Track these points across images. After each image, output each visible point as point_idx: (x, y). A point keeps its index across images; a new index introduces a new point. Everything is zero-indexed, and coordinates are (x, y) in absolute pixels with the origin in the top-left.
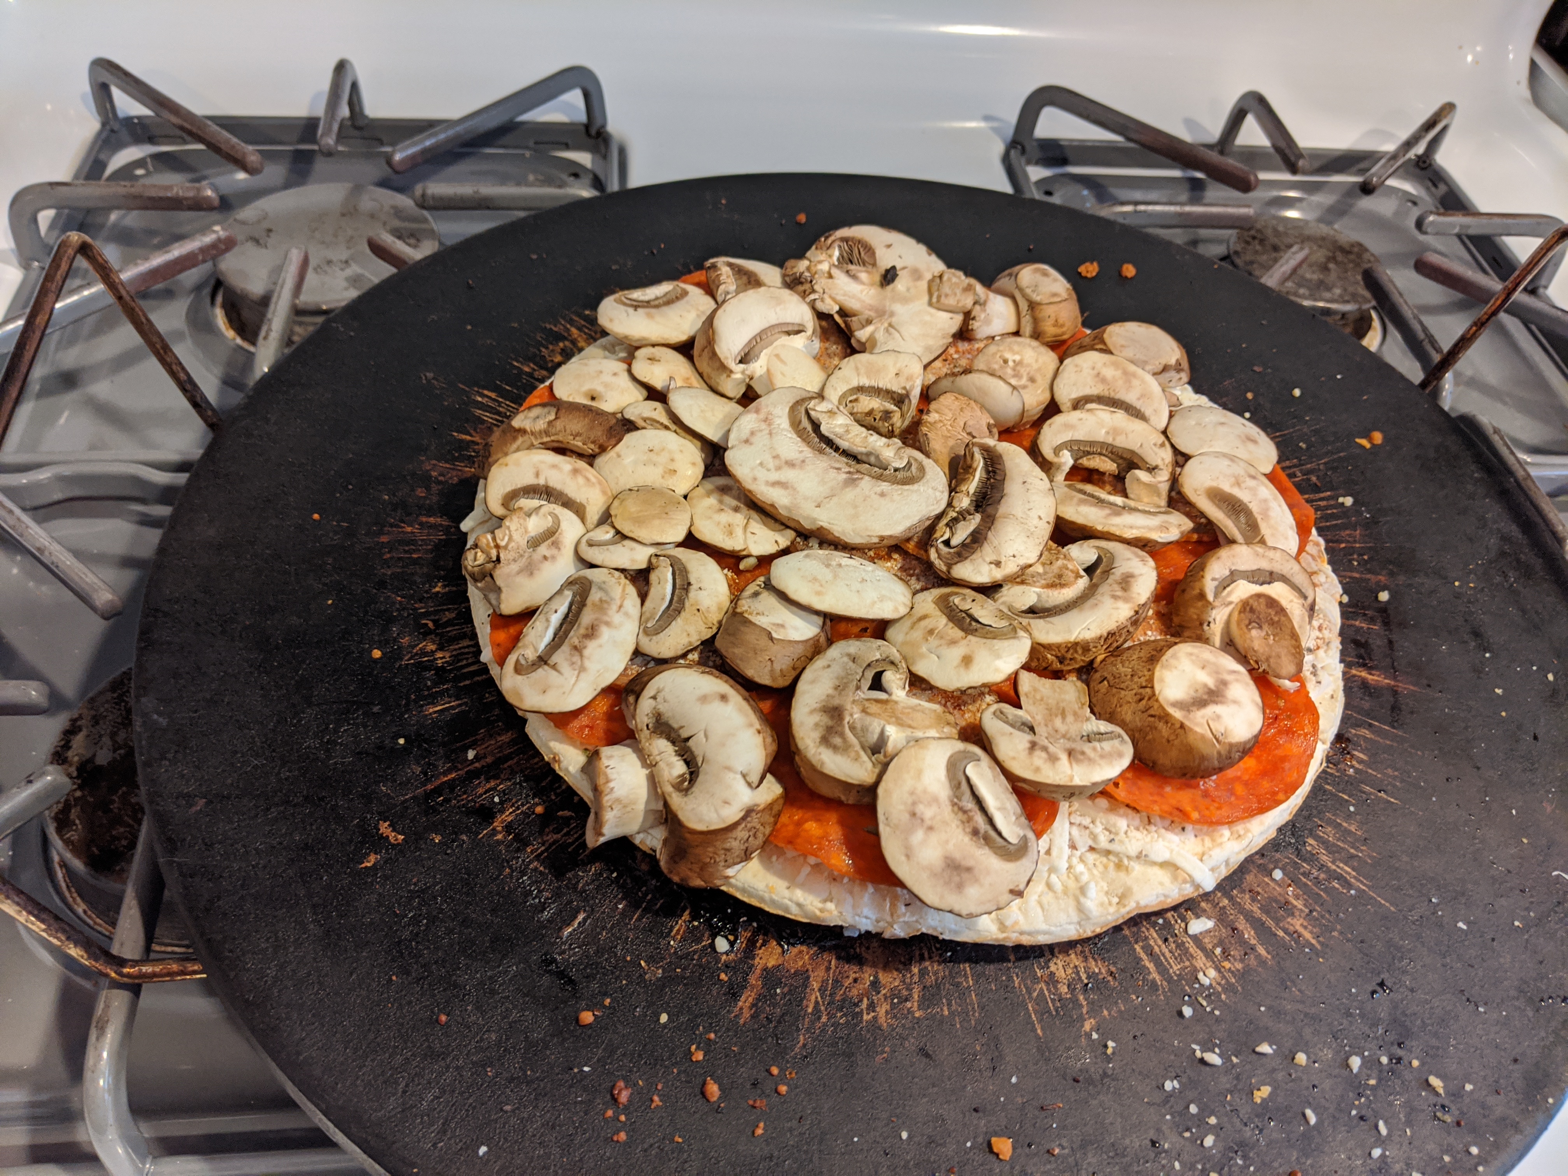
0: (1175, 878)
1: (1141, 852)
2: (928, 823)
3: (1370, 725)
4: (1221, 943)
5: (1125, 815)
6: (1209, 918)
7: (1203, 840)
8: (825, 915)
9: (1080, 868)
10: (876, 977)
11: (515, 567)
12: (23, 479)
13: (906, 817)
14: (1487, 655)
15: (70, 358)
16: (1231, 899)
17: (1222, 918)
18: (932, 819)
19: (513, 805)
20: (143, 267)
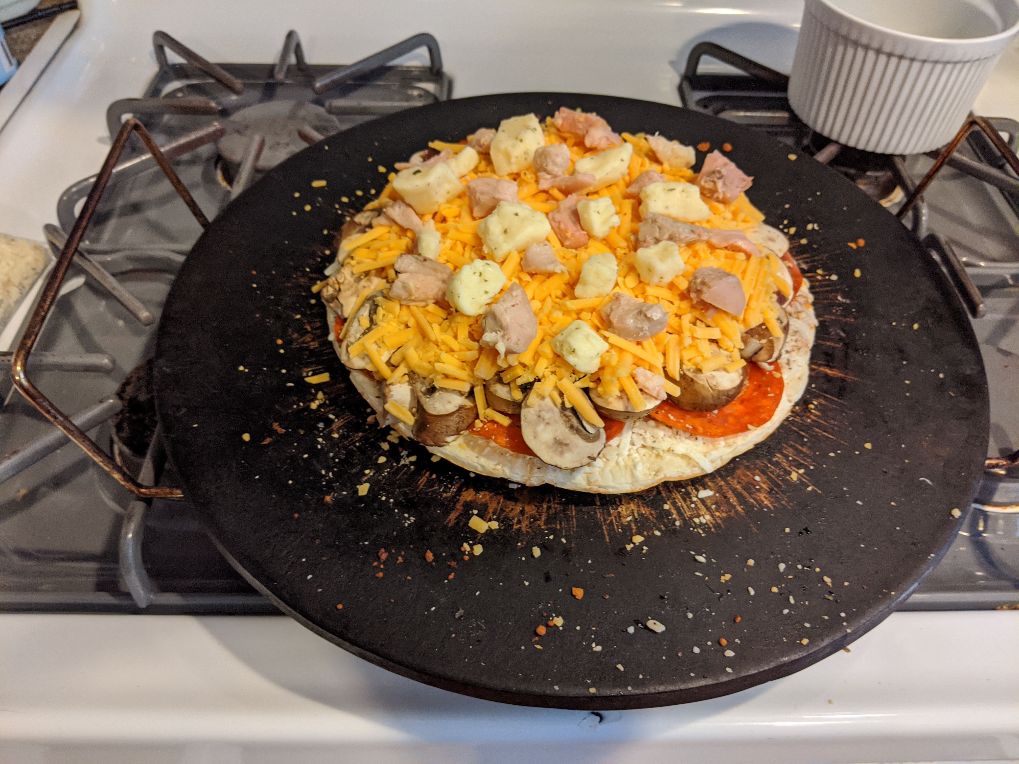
0: (689, 464)
1: (670, 448)
2: (547, 421)
3: (826, 397)
4: (716, 503)
5: (664, 430)
6: (711, 490)
7: (708, 446)
8: (496, 472)
9: (636, 455)
10: (523, 508)
11: (349, 293)
12: (109, 258)
13: (535, 417)
14: (904, 363)
15: (135, 196)
16: (727, 482)
17: (719, 490)
18: (549, 419)
19: (343, 418)
20: (174, 145)
